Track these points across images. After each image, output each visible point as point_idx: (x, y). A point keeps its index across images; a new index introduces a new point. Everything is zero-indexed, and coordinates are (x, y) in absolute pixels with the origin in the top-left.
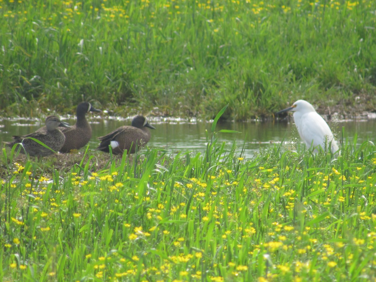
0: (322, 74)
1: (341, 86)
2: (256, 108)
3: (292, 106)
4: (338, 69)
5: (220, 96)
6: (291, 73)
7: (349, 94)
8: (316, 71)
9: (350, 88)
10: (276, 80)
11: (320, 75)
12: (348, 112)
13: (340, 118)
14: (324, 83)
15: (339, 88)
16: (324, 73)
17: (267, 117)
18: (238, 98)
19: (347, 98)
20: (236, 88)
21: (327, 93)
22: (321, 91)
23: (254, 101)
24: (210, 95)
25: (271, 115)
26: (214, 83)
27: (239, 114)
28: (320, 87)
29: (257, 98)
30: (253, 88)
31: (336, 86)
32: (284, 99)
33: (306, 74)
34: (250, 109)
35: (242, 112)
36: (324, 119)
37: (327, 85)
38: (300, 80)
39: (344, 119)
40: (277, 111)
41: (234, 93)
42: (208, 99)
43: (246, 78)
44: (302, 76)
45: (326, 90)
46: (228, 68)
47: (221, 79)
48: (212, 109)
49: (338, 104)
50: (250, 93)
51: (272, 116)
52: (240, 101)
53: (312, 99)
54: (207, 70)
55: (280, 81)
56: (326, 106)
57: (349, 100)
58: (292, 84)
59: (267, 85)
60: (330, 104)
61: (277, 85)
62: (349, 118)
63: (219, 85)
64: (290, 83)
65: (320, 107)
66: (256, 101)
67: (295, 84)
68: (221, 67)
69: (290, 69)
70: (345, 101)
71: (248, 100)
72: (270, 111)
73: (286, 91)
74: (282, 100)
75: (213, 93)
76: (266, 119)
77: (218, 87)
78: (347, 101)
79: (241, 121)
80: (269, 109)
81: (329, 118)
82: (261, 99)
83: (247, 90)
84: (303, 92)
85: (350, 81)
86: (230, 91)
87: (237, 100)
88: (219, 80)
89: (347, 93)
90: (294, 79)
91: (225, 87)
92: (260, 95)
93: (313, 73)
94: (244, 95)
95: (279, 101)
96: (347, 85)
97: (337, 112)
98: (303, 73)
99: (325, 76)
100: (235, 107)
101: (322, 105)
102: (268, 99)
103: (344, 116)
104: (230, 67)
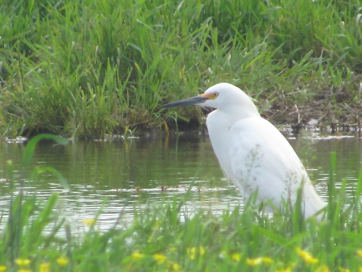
0: (278, 25)
1: (325, 55)
2: (126, 108)
3: (202, 95)
4: (317, 13)
5: (40, 80)
6: (206, 26)
7: (344, 76)
8: (265, 20)
9: (348, 61)
10: (171, 43)
11: (275, 29)
12: (343, 118)
13: (323, 132)
14: (286, 50)
15: (320, 60)
16: (285, 25)
17: (149, 130)
18: (82, 84)
19: (340, 83)
20: (77, 62)
21: (294, 71)
22: (277, 67)
23: (120, 91)
24: (16, 77)
25: (160, 125)
26: (26, 50)
27: (84, 124)
28: (276, 59)
29: (128, 86)
30: (118, 61)
31: (313, 55)
32: (192, 87)
33: (242, 30)
34: (112, 111)
35: (92, 117)
36: (285, 134)
37: (293, 53)
38: (229, 42)
39: (333, 133)
40: (175, 115)
41: (72, 71)
42: (12, 89)
43: (100, 37)
44: (233, 32)
45: (291, 65)
46: (57, 14)
47: (43, 39)
48: (20, 110)
49: (317, 98)
50: (111, 72)
51: (163, 126)
52: (87, 93)
53: (256, 87)
54: (8, 20)
55: (183, 44)
56: (290, 104)
57: (344, 90)
58: (209, 53)
59: (151, 54)
60: (299, 99)
61: (176, 54)
62: (346, 130)
63: (37, 54)
64: (205, 49)
65: (275, 107)
66: (125, 92)
67: (216, 52)
68: (43, 12)
69: (204, 17)
70: (335, 90)
71: (106, 89)
72: (157, 115)
73: (195, 69)
74: (185, 88)
75: (23, 72)
76: (148, 135)
77: (36, 60)
78: (340, 91)
79: (90, 138)
80: (156, 110)
81: (297, 130)
82: (136, 86)
83: (104, 66)
84: (235, 70)
85: (346, 43)
86: (63, 69)
87: (80, 90)
88: (38, 42)
89: (340, 73)
90: (215, 38)
91: (52, 59)
92: (134, 76)
93: (259, 25)
94: (97, 77)
95: (179, 92)
96: (340, 54)
97: (316, 118)
98: (235, 26)
99: (287, 31)
100: (74, 106)
101: (280, 100)
102: (155, 88)
103: (333, 126)
104: (63, 13)
